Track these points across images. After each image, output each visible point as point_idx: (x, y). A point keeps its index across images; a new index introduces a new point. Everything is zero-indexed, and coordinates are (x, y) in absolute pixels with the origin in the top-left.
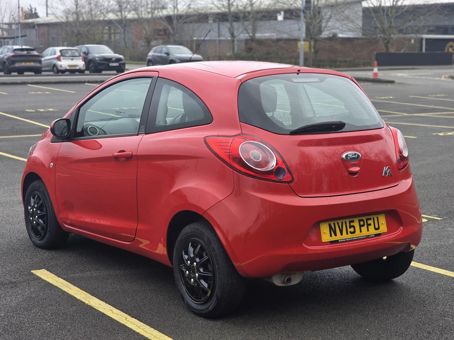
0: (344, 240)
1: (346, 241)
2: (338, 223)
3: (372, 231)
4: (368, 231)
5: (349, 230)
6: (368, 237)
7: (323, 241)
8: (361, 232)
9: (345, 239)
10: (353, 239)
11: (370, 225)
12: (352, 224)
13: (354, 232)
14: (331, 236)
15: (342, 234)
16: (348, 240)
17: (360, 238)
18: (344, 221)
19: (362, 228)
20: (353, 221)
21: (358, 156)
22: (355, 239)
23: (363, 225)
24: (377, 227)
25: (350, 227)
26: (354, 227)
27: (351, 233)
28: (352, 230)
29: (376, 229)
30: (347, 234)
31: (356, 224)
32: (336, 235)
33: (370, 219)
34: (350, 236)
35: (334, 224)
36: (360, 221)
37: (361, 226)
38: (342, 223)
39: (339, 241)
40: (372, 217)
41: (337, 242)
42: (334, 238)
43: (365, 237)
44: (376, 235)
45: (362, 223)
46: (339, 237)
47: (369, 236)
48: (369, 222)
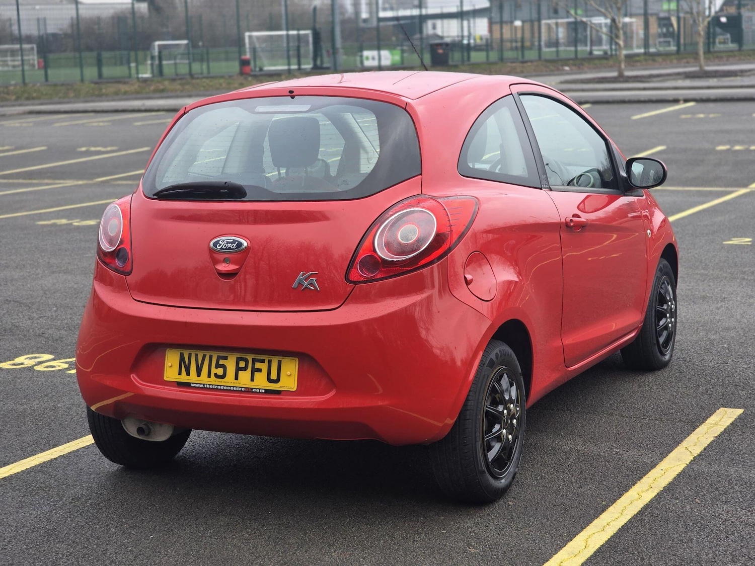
0: (202, 386)
1: (204, 388)
2: (196, 355)
3: (261, 382)
4: (252, 380)
5: (214, 371)
6: (249, 391)
7: (166, 379)
8: (237, 378)
9: (204, 385)
10: (219, 387)
11: (260, 370)
12: (221, 362)
13: (223, 376)
14: (180, 373)
15: (199, 374)
16: (208, 386)
17: (232, 388)
18: (208, 354)
19: (240, 373)
20: (226, 358)
21: (240, 244)
22: (222, 388)
23: (245, 369)
24: (274, 376)
25: (217, 366)
26: (224, 367)
27: (216, 376)
28: (220, 371)
29: (270, 380)
30: (209, 376)
31: (231, 364)
32: (188, 374)
33: (263, 361)
34: (213, 381)
35: (190, 355)
36: (239, 360)
37: (238, 369)
38: (204, 357)
39: (192, 385)
40: (267, 359)
41: (188, 385)
42: (184, 378)
43: (243, 389)
44: (267, 392)
45: (242, 364)
46: (193, 378)
47: (252, 389)
48: (258, 365)
